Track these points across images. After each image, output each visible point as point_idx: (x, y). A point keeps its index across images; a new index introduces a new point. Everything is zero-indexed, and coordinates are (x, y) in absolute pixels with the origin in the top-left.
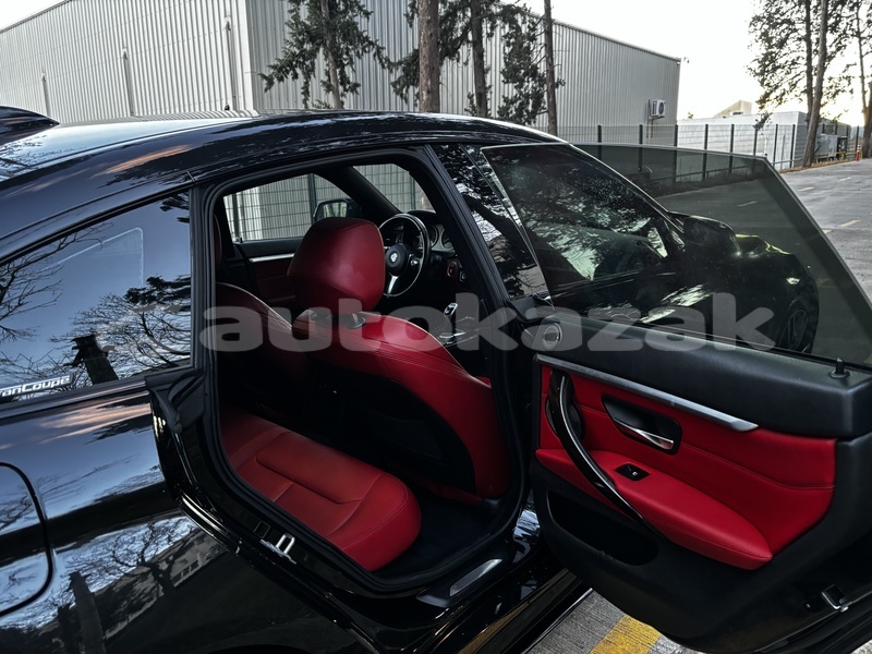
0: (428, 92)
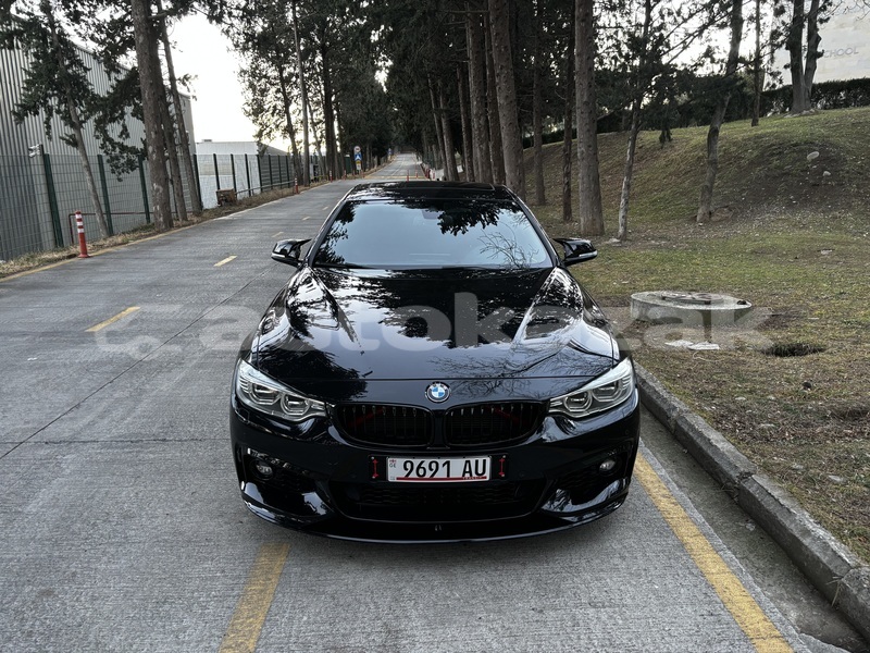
0: (156, 133)
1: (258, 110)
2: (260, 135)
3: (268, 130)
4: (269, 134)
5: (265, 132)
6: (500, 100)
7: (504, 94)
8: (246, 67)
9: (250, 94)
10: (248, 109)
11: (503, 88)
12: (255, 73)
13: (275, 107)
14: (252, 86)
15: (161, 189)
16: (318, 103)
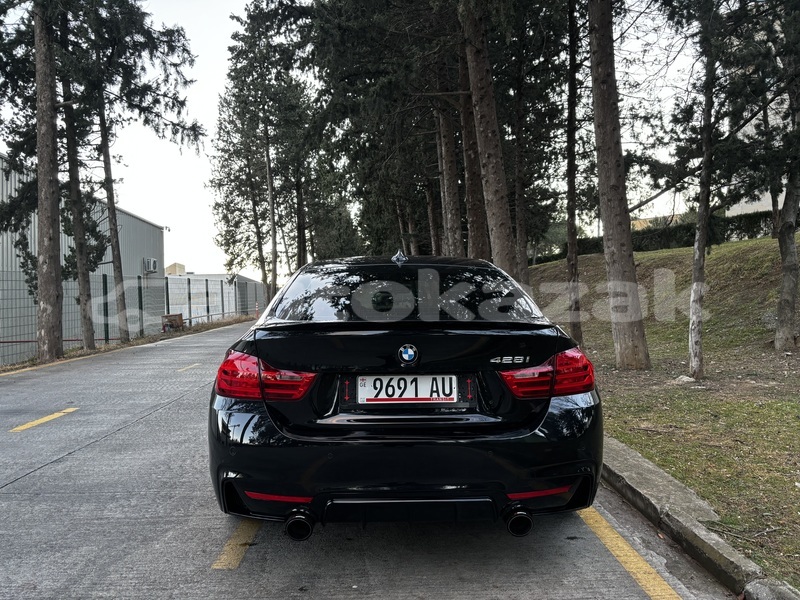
1: (229, 240)
2: (230, 264)
3: (239, 259)
4: (240, 263)
5: (236, 262)
6: (488, 196)
7: (493, 188)
8: (221, 200)
9: (222, 226)
10: (220, 239)
11: (491, 181)
12: (228, 207)
13: (248, 239)
14: (225, 217)
15: (50, 309)
16: (293, 238)
